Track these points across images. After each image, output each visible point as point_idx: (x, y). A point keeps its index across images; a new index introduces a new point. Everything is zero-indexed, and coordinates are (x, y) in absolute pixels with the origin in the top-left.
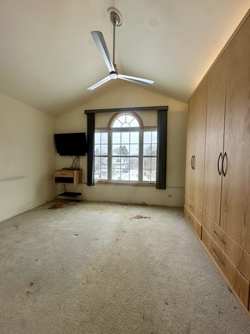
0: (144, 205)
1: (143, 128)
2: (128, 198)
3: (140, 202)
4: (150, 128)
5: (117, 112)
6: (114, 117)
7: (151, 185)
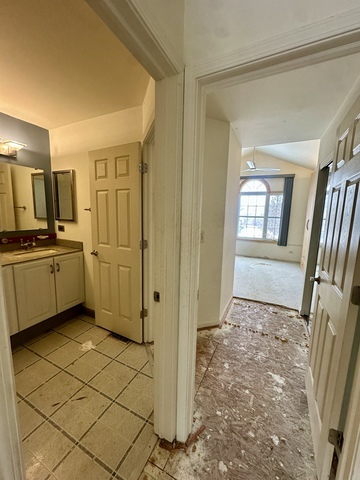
1: (269, 192)
2: (256, 250)
3: (263, 256)
4: (277, 193)
5: (246, 179)
6: (243, 183)
7: (273, 242)
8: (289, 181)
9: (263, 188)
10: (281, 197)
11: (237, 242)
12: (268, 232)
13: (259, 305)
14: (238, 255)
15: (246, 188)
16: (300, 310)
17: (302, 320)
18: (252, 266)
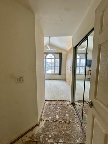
0: (56, 80)
1: (55, 58)
2: (52, 78)
3: (55, 79)
4: (57, 58)
5: (47, 53)
6: (47, 55)
7: (57, 74)
8: (61, 54)
9: (53, 57)
10: (59, 60)
11: (45, 75)
12: (56, 71)
13: (56, 102)
14: (46, 79)
15: (47, 57)
16: (70, 101)
17: (72, 106)
18: (52, 83)
